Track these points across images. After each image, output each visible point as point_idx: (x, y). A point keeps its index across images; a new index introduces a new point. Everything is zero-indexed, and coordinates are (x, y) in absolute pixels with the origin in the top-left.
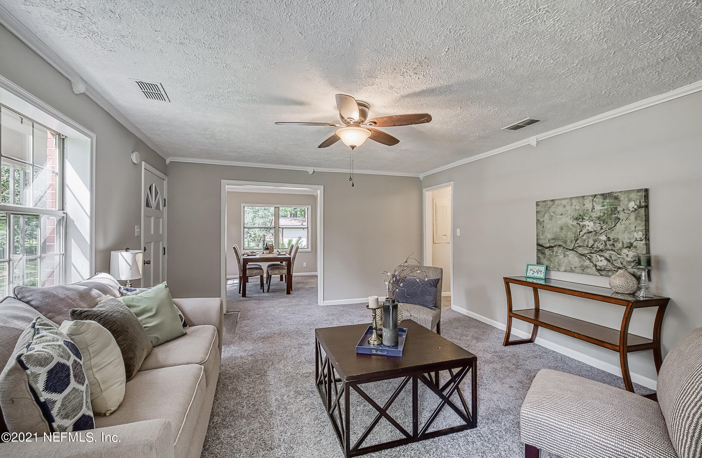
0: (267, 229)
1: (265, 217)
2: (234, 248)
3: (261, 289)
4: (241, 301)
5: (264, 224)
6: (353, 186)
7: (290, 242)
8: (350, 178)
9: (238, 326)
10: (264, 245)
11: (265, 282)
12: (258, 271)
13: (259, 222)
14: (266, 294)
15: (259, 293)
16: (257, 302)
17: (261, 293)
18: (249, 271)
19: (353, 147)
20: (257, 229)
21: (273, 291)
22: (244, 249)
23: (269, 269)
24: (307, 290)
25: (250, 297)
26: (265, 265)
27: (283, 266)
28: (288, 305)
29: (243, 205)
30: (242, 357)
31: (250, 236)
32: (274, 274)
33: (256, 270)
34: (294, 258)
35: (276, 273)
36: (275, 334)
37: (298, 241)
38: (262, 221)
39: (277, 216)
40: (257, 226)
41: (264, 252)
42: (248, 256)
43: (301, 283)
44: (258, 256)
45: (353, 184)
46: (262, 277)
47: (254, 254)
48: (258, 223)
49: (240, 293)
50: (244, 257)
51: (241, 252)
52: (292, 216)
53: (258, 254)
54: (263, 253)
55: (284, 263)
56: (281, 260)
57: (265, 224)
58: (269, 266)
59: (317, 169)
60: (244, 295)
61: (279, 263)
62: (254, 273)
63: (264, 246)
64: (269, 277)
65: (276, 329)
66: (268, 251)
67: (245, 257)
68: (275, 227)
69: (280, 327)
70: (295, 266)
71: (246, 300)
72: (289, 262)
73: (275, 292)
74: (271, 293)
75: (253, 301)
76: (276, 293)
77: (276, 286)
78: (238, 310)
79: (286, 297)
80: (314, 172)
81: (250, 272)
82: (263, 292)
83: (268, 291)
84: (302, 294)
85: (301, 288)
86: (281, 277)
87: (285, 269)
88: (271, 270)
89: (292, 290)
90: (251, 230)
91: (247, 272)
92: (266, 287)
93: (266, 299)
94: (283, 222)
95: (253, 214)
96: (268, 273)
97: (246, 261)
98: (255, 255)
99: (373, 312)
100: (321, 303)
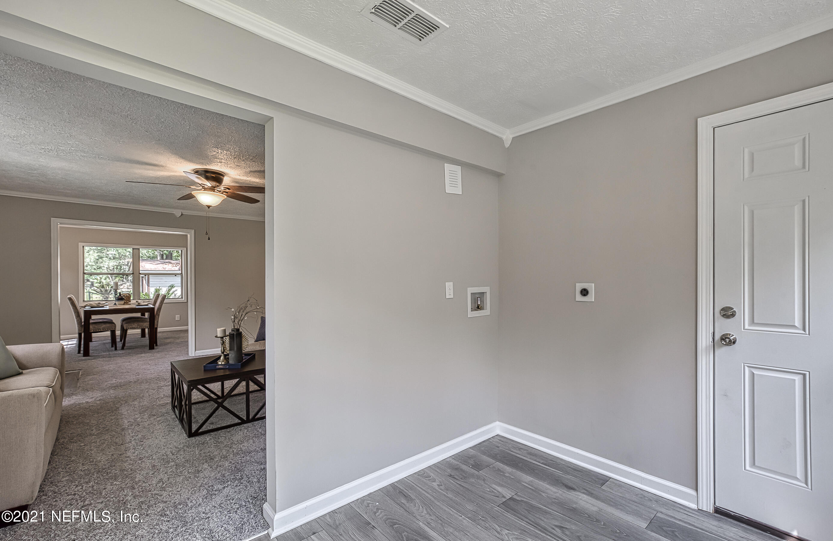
0: (124, 275)
1: (120, 258)
2: (70, 299)
3: (112, 346)
4: (82, 360)
5: (117, 268)
6: (209, 239)
7: (157, 291)
8: (207, 233)
9: (80, 381)
10: (116, 294)
11: (118, 340)
12: (108, 325)
13: (108, 264)
14: (120, 352)
15: (109, 351)
16: (107, 359)
17: (112, 351)
18: (94, 325)
19: (209, 207)
20: (105, 276)
21: (130, 347)
22: (84, 301)
23: (124, 322)
24: (178, 344)
25: (96, 356)
26: (117, 319)
27: (146, 318)
28: (149, 359)
29: (81, 245)
30: (87, 402)
31: (92, 285)
32: (131, 328)
33: (104, 324)
34: (159, 309)
35: (134, 326)
36: (131, 382)
37: (169, 290)
38: (112, 263)
39: (136, 258)
40: (105, 271)
41: (117, 303)
42: (92, 307)
43: (171, 338)
44: (107, 308)
45: (209, 238)
46: (113, 333)
47: (101, 305)
48: (106, 266)
49: (79, 352)
50: (85, 309)
51: (80, 304)
52: (165, 257)
53: (107, 305)
54: (115, 304)
55: (147, 315)
56: (143, 311)
57: (119, 267)
58: (124, 320)
59: (185, 212)
60: (86, 353)
61: (139, 315)
62: (101, 328)
63: (117, 296)
64: (124, 332)
65: (132, 378)
66: (123, 302)
67: (87, 308)
68: (133, 274)
69: (138, 377)
70: (161, 319)
71: (89, 359)
72: (153, 314)
73: (133, 348)
74: (128, 350)
75: (101, 359)
76: (135, 349)
77: (135, 343)
78: (78, 369)
79: (149, 353)
80: (182, 214)
81: (95, 327)
82: (116, 349)
83: (123, 348)
84: (171, 348)
85: (169, 343)
86: (143, 331)
87: (146, 322)
88: (126, 323)
89: (157, 345)
90: (93, 277)
91: (91, 327)
92: (119, 345)
93: (120, 356)
94: (146, 266)
95: (98, 254)
96: (122, 327)
97: (88, 314)
98: (103, 307)
99: (221, 340)
100: (192, 354)
